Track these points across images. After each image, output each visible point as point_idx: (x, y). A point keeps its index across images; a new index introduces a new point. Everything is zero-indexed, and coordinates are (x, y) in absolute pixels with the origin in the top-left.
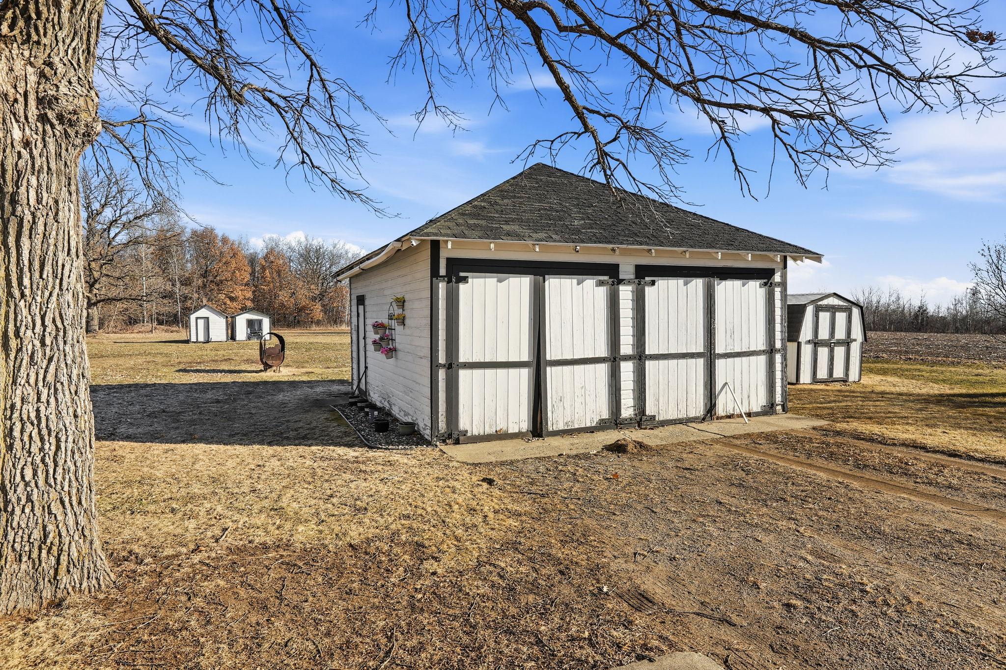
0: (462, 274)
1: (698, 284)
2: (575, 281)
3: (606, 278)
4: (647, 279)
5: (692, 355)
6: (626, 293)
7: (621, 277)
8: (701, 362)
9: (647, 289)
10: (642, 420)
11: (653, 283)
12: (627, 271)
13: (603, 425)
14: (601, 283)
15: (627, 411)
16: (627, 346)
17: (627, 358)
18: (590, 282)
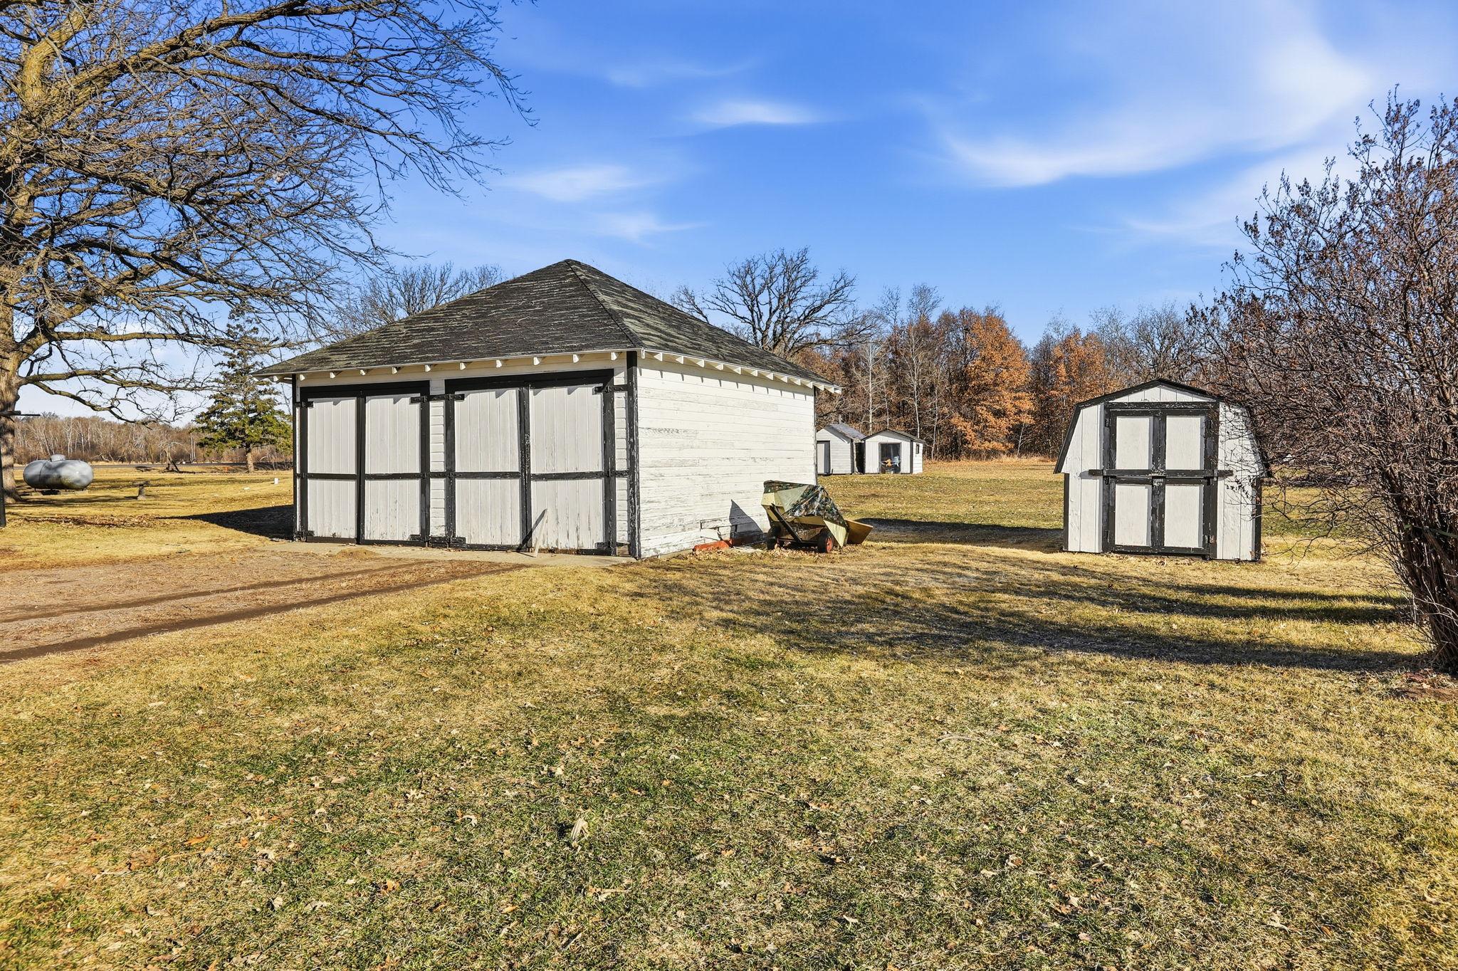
0: (310, 400)
1: (511, 395)
2: (392, 400)
3: (418, 395)
4: (457, 393)
5: (504, 475)
6: (437, 409)
7: (432, 393)
8: (517, 482)
9: (456, 403)
10: (451, 541)
11: (462, 398)
12: (437, 388)
13: (415, 542)
14: (413, 401)
15: (437, 529)
16: (437, 464)
17: (438, 475)
18: (405, 400)
